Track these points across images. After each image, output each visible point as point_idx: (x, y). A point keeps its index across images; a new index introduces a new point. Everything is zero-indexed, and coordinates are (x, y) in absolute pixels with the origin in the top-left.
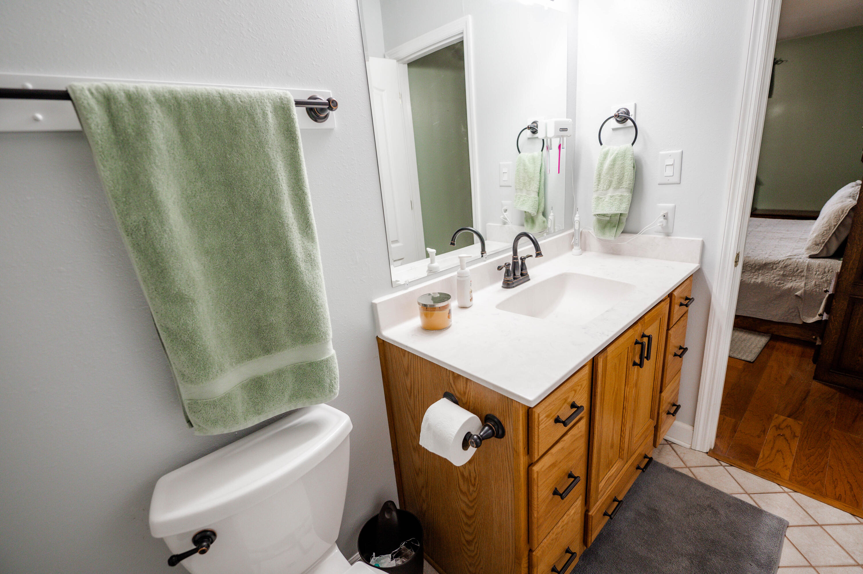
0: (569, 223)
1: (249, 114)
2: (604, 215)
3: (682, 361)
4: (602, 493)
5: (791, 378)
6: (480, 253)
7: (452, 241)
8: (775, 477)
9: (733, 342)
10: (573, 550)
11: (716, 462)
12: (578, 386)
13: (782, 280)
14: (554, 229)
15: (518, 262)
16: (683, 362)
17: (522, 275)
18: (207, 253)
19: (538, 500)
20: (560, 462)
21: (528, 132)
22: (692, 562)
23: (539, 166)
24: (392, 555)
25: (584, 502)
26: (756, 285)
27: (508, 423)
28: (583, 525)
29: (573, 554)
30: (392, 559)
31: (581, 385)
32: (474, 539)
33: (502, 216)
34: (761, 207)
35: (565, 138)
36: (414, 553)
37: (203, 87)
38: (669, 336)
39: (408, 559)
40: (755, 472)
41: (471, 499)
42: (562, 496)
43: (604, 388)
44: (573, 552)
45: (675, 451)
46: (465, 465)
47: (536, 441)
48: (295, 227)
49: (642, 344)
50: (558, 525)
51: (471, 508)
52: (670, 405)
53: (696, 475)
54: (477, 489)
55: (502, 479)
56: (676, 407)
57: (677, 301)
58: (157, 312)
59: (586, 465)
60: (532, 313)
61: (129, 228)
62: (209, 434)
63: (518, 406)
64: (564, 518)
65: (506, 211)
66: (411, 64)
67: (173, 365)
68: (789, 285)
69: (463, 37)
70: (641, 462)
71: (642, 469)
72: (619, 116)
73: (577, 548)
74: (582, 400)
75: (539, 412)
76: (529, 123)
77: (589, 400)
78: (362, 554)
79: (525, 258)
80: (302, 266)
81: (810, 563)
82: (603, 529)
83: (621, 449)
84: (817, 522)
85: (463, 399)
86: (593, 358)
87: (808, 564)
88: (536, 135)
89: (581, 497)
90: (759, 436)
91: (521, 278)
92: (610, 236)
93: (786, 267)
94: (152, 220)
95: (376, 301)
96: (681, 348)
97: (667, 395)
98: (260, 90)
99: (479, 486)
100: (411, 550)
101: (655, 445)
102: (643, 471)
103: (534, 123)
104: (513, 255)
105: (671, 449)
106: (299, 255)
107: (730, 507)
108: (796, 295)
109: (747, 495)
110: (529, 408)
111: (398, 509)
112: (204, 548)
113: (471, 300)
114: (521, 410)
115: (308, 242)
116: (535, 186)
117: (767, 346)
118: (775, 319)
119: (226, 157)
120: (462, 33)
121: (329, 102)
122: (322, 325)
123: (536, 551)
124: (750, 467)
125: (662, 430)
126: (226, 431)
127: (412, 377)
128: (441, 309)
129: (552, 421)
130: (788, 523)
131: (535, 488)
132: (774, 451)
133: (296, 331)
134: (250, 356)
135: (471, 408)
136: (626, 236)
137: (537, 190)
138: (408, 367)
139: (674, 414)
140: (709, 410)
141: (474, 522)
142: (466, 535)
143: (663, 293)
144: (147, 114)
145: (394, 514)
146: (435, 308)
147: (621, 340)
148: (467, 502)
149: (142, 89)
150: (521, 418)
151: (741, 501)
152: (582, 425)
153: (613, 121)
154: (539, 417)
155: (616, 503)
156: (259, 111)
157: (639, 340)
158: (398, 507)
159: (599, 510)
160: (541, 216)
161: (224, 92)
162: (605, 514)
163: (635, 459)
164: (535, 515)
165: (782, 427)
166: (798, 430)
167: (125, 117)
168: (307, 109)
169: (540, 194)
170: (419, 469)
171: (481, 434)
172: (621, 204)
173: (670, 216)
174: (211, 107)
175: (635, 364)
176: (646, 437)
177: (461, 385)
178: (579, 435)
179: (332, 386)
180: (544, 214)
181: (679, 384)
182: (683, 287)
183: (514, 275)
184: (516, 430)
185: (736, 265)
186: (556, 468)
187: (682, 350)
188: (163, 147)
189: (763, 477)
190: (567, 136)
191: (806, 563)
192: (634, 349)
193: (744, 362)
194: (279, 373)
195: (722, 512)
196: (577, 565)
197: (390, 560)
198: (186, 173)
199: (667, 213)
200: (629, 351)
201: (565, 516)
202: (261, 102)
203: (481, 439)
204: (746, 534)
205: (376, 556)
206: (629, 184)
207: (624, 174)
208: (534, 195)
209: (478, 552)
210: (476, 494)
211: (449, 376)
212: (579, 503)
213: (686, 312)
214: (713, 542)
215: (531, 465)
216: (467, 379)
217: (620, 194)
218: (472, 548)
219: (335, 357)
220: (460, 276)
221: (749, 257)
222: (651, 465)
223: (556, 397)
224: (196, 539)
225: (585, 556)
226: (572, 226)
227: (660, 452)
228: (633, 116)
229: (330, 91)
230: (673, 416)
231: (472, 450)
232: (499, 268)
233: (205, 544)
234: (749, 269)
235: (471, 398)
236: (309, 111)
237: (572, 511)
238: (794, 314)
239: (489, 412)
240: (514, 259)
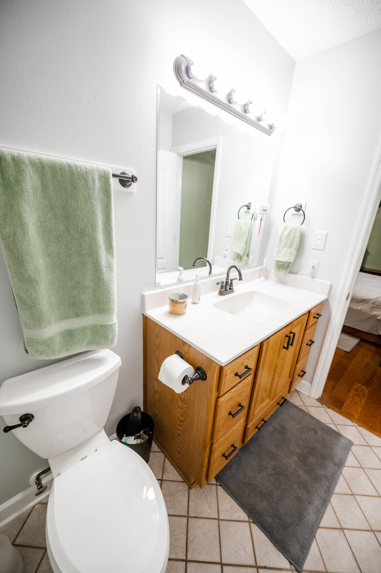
0: (261, 263)
1: (85, 179)
2: (280, 262)
3: (311, 347)
4: (256, 416)
5: (367, 364)
6: (208, 273)
7: (194, 264)
8: (350, 417)
9: (340, 340)
10: (235, 445)
11: (320, 405)
12: (251, 357)
13: (371, 310)
14: (252, 265)
15: (229, 281)
16: (311, 349)
17: (230, 289)
18: (49, 255)
19: (220, 417)
20: (235, 398)
21: (246, 208)
22: (299, 459)
23: (249, 228)
24: (135, 437)
25: (246, 420)
26: (357, 310)
27: (209, 373)
28: (243, 431)
29: (235, 448)
30: (135, 439)
31: (253, 357)
32: (182, 433)
33: (224, 253)
34: (367, 266)
35: (265, 215)
36: (148, 437)
37: (59, 159)
38: (305, 333)
39: (144, 440)
40: (340, 413)
41: (183, 411)
42: (233, 416)
43: (265, 359)
44: (236, 446)
45: (300, 396)
46: (182, 393)
47: (223, 385)
48: (103, 247)
49: (289, 337)
50: (229, 431)
51: (183, 416)
52: (300, 371)
53: (309, 410)
54: (187, 406)
55: (202, 403)
56: (303, 373)
57: (312, 314)
58: (15, 286)
59: (250, 400)
60: (232, 312)
61: (4, 235)
62: (37, 359)
63: (216, 365)
64: (233, 428)
65: (227, 250)
66: (186, 158)
67: (21, 318)
68: (374, 313)
69: (216, 148)
70: (280, 401)
71: (280, 405)
72: (296, 208)
73: (238, 445)
74: (252, 365)
75: (226, 369)
76: (247, 204)
77: (256, 364)
78: (118, 434)
79: (233, 280)
80: (104, 270)
81: (361, 466)
82: (255, 435)
83: (270, 392)
84: (368, 444)
85: (186, 356)
86: (262, 342)
87: (360, 466)
88: (249, 211)
89: (244, 417)
90: (345, 394)
91: (229, 290)
92: (282, 273)
93: (374, 303)
94: (19, 233)
95: (144, 294)
96: (311, 341)
97: (299, 366)
98: (93, 165)
99: (188, 405)
100: (146, 435)
101: (289, 392)
102: (281, 406)
103: (250, 203)
104: (226, 277)
105: (298, 395)
106: (103, 263)
107: (324, 430)
108: (378, 319)
109: (334, 425)
110: (222, 366)
111: (142, 412)
112: (26, 424)
113: (199, 299)
114: (217, 367)
115: (110, 257)
116: (244, 239)
117: (358, 344)
118: (365, 331)
119: (67, 201)
120: (216, 145)
121: (133, 177)
122: (112, 304)
123: (215, 444)
124: (338, 410)
125: (294, 384)
126: (47, 358)
127: (160, 339)
128: (181, 303)
129: (233, 374)
130: (353, 443)
131: (219, 410)
132: (352, 403)
133: (96, 306)
134: (67, 317)
135: (190, 361)
136: (291, 275)
137: (246, 241)
138: (158, 334)
139: (302, 376)
140: (321, 376)
141: (183, 424)
142: (177, 430)
143: (305, 310)
144: (23, 170)
145: (140, 414)
146: (178, 302)
147: (278, 333)
148: (182, 413)
149: (22, 155)
150: (216, 371)
151: (331, 428)
152: (250, 378)
153: (293, 209)
154: (226, 372)
155: (263, 422)
156: (90, 177)
157: (288, 335)
158: (142, 410)
159: (253, 425)
160: (245, 256)
161: (71, 164)
162: (256, 427)
163: (277, 399)
164: (217, 425)
165: (358, 390)
166: (367, 393)
167: (10, 170)
168: (119, 179)
169: (247, 244)
170: (157, 391)
171: (193, 377)
172: (290, 257)
173: (316, 267)
174: (62, 171)
175: (284, 347)
176: (285, 387)
177: (186, 348)
178: (247, 383)
179: (113, 339)
180: (248, 256)
181: (307, 360)
182: (317, 308)
183: (226, 288)
184: (213, 377)
185: (347, 300)
186: (232, 400)
187: (311, 342)
188: (31, 191)
189: (344, 416)
190: (266, 214)
191: (359, 466)
192: (285, 339)
193: (344, 352)
194: (83, 329)
195: (319, 433)
196: (237, 454)
197: (134, 439)
198: (42, 207)
199: (314, 266)
200: (282, 340)
201: (234, 427)
202: (92, 172)
203: (193, 380)
204: (330, 446)
205: (126, 436)
206: (297, 246)
207: (294, 240)
208: (243, 244)
209: (184, 441)
210: (186, 409)
211: (180, 342)
212: (243, 420)
213: (317, 322)
214: (312, 449)
215: (218, 397)
216: (190, 345)
217: (290, 251)
218: (180, 438)
219: (117, 323)
220: (195, 285)
221: (356, 294)
222: (286, 402)
223: (237, 362)
224: (22, 418)
225: (242, 449)
226: (262, 264)
227: (292, 395)
228: (304, 208)
229: (134, 171)
230: (302, 377)
231: (187, 386)
232: (218, 284)
233: (26, 422)
234: (355, 301)
235: (191, 356)
236: (120, 181)
237: (238, 424)
238: (375, 329)
239: (199, 365)
240: (227, 279)
